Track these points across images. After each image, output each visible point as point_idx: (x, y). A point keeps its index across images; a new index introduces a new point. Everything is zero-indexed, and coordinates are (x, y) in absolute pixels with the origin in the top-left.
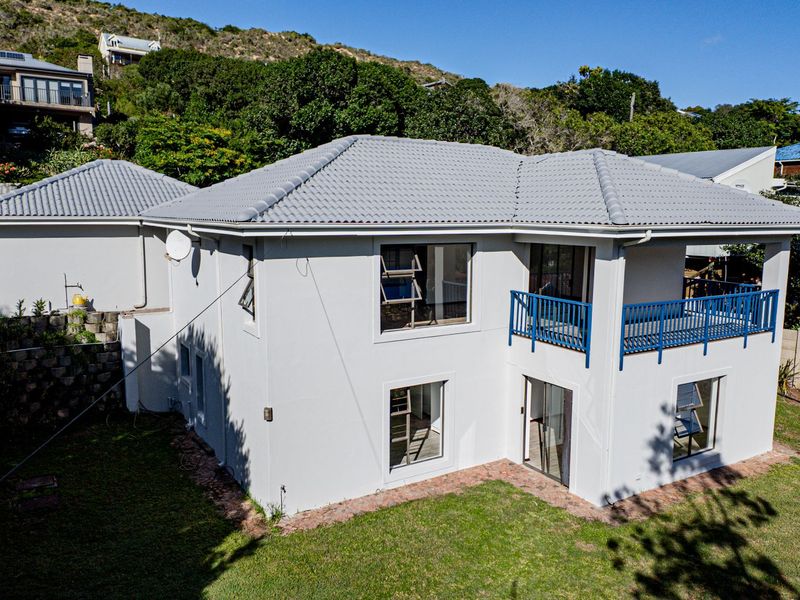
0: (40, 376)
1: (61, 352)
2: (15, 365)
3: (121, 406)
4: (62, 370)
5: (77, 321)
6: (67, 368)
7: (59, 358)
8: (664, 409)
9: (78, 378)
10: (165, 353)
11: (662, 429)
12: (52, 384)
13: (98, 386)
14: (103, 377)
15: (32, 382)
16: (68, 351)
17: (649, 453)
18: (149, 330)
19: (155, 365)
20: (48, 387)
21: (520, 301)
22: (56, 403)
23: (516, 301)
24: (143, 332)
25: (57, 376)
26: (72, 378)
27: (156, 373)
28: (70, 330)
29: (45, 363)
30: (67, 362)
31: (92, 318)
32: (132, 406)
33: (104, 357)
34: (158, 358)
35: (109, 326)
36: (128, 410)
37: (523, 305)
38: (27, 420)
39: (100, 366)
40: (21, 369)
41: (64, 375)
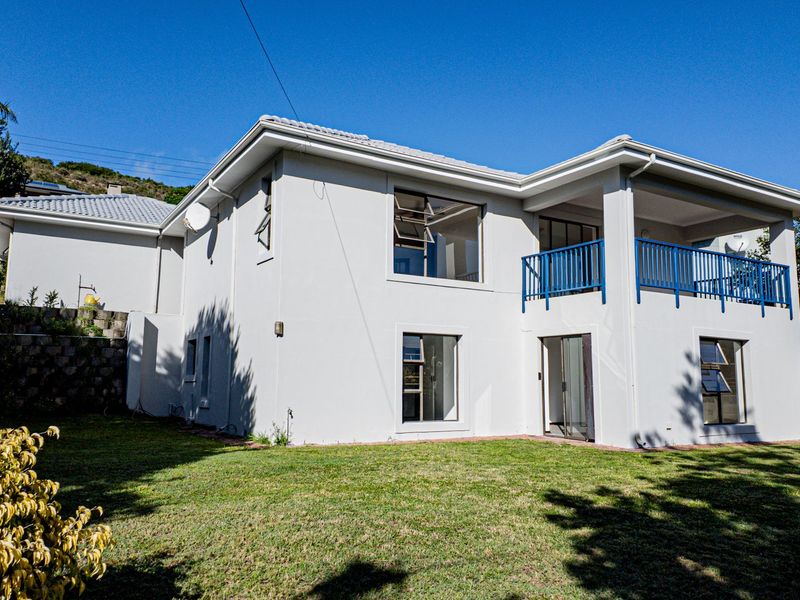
0: (43, 362)
1: (67, 343)
2: (19, 349)
3: (121, 401)
4: (65, 360)
5: (87, 316)
6: (71, 358)
7: (63, 348)
8: (689, 357)
9: (80, 370)
10: (171, 355)
11: (689, 379)
12: (53, 371)
13: (100, 379)
14: (105, 371)
15: (34, 366)
16: (74, 342)
17: (679, 402)
18: (157, 330)
19: (160, 366)
20: (48, 373)
21: (531, 270)
22: (54, 390)
23: (528, 270)
24: (151, 331)
25: (60, 365)
26: (75, 368)
27: (159, 375)
28: (79, 322)
29: (49, 351)
30: (71, 352)
31: (101, 314)
32: (132, 402)
33: (109, 353)
34: (165, 360)
35: (118, 324)
36: (127, 407)
37: (536, 275)
38: (22, 402)
39: (104, 360)
40: (25, 351)
41: (66, 365)
